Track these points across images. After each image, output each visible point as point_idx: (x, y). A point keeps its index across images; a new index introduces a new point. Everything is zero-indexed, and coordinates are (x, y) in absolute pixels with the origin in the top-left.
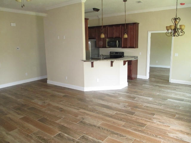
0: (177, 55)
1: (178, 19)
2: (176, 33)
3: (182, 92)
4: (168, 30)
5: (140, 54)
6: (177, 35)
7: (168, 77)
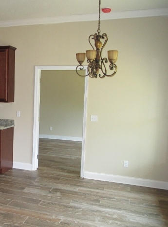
0: (95, 118)
1: (103, 38)
2: (100, 70)
4: (80, 62)
6: (102, 75)
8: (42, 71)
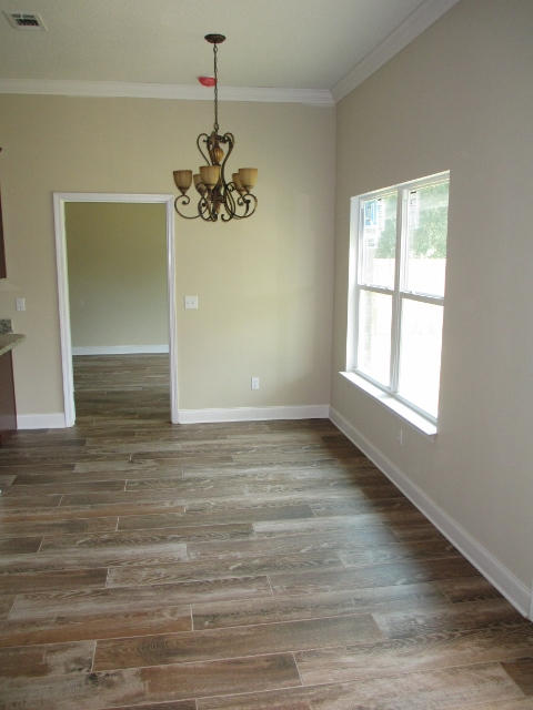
2: (222, 206)
3: (263, 465)
4: (183, 189)
5: (22, 304)
6: (227, 217)
7: (165, 399)
8: (66, 203)
